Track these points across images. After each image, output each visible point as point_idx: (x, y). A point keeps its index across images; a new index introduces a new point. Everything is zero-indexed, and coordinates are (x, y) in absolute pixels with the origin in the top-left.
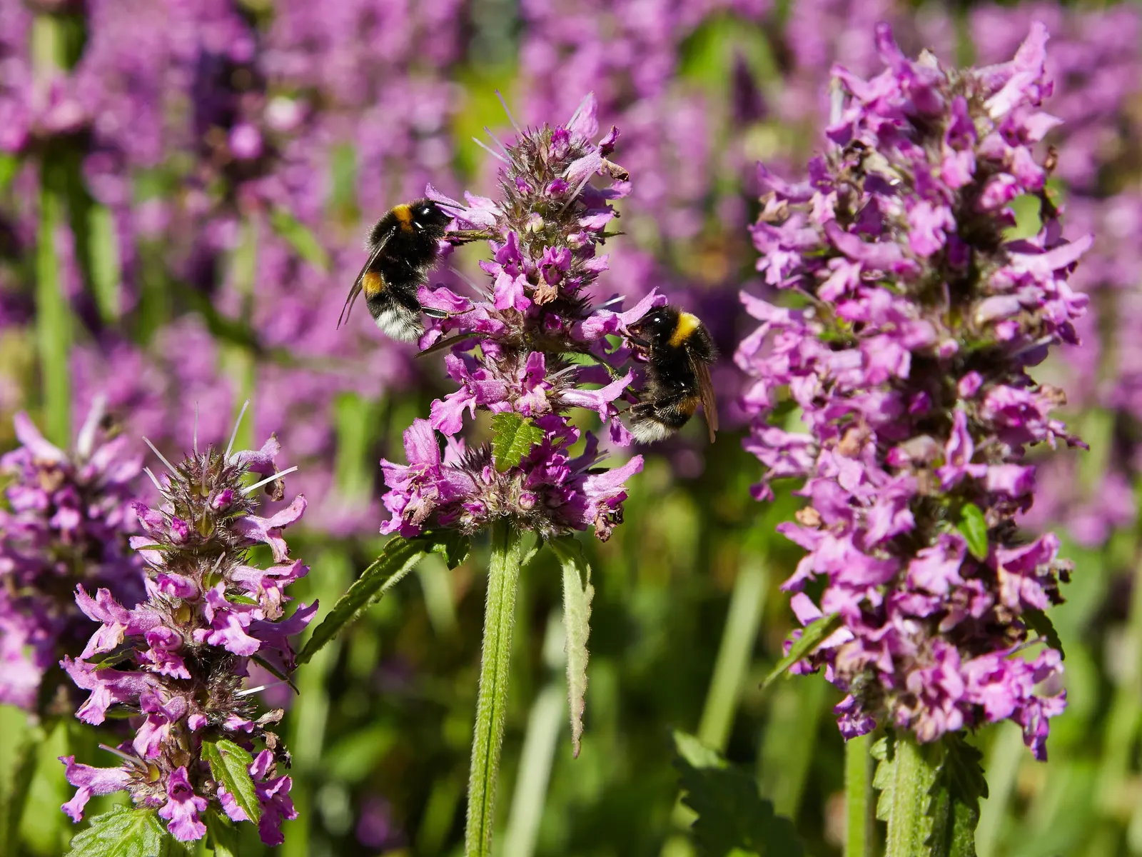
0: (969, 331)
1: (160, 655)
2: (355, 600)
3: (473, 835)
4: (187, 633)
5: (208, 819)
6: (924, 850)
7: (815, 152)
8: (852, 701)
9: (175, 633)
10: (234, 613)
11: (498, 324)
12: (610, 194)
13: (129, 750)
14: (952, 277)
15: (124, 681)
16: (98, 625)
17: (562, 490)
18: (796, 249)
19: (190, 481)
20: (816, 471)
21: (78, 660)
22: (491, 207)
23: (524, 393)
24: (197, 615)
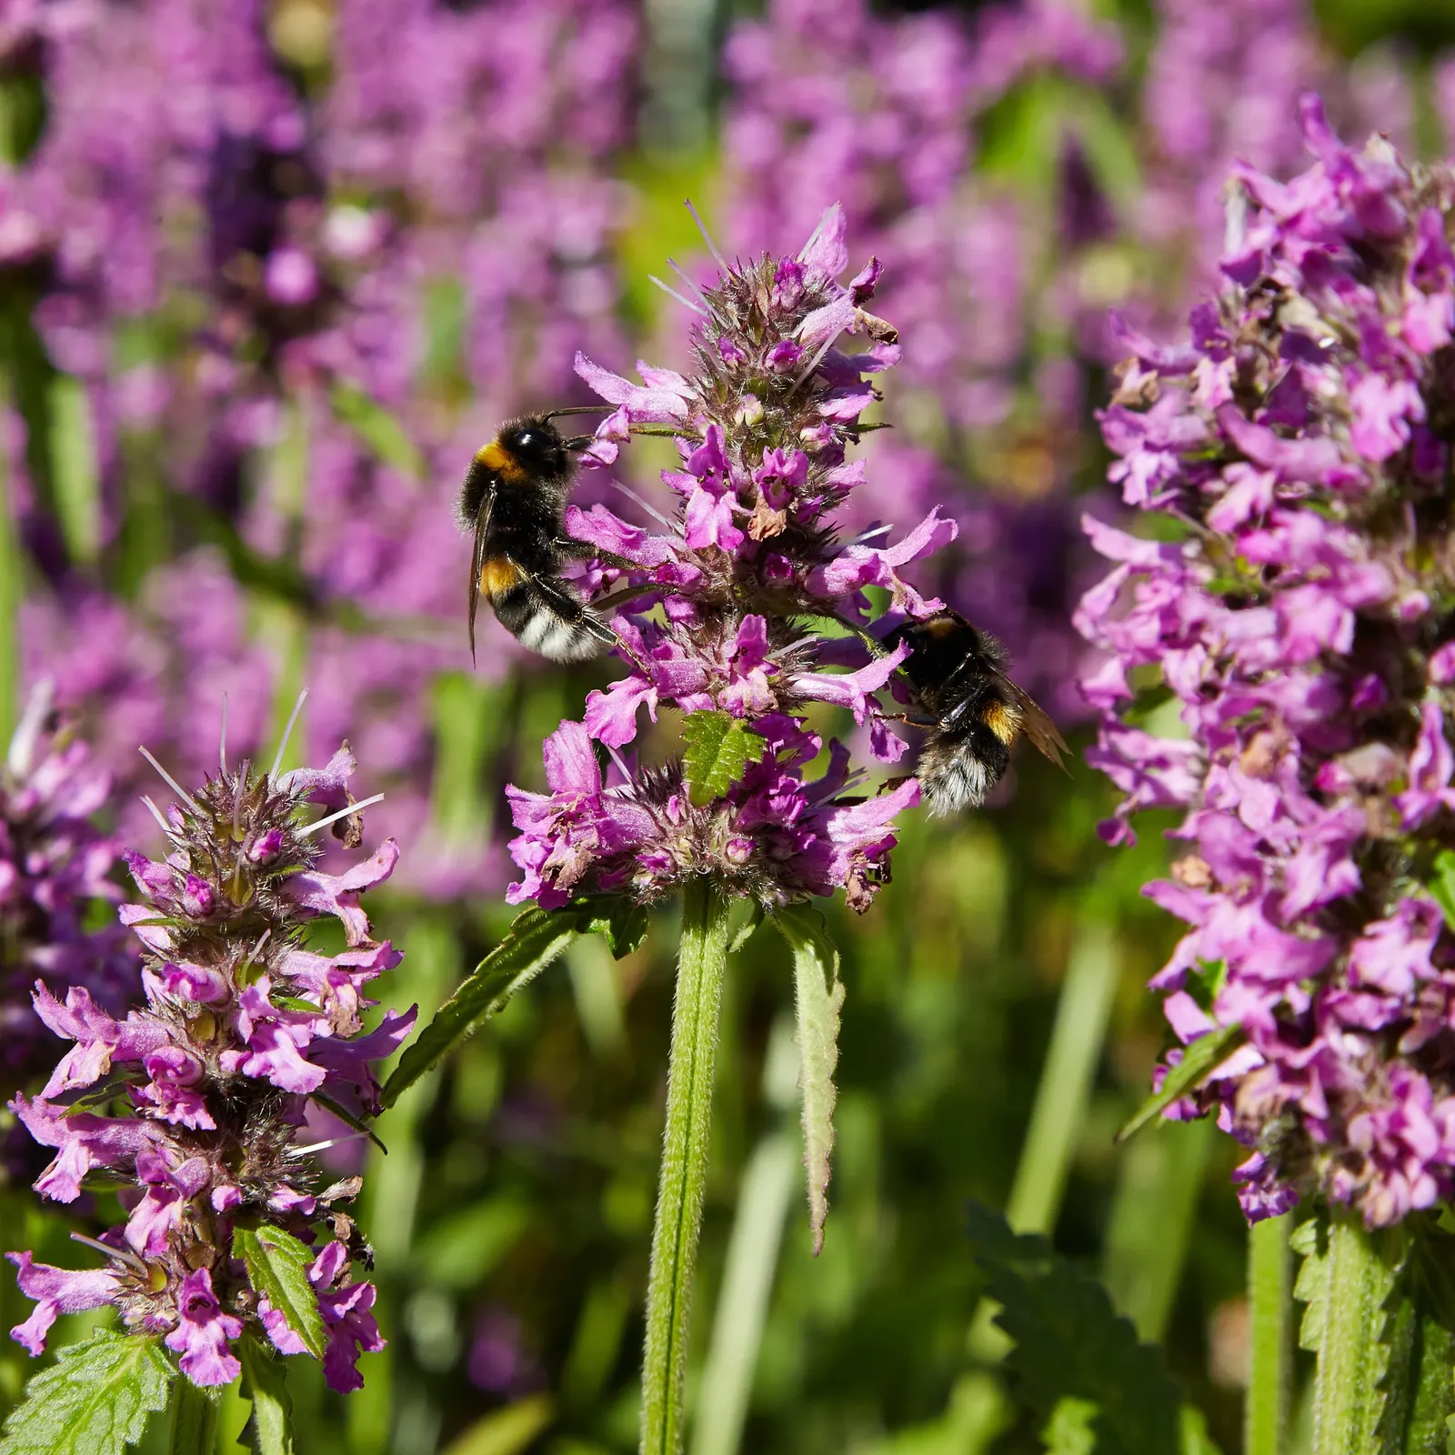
0: (1445, 579)
1: (167, 1092)
2: (466, 1008)
3: (654, 1377)
4: (210, 1057)
5: (243, 1351)
6: (1376, 1396)
7: (1202, 295)
8: (1262, 1162)
9: (191, 1057)
10: (284, 1026)
11: (690, 570)
12: (868, 364)
13: (119, 1242)
14: (1420, 493)
15: (110, 1134)
16: (69, 1045)
17: (794, 832)
18: (1171, 448)
19: (214, 817)
20: (1203, 799)
21: (38, 1101)
22: (679, 386)
23: (733, 680)
24: (226, 1028)
